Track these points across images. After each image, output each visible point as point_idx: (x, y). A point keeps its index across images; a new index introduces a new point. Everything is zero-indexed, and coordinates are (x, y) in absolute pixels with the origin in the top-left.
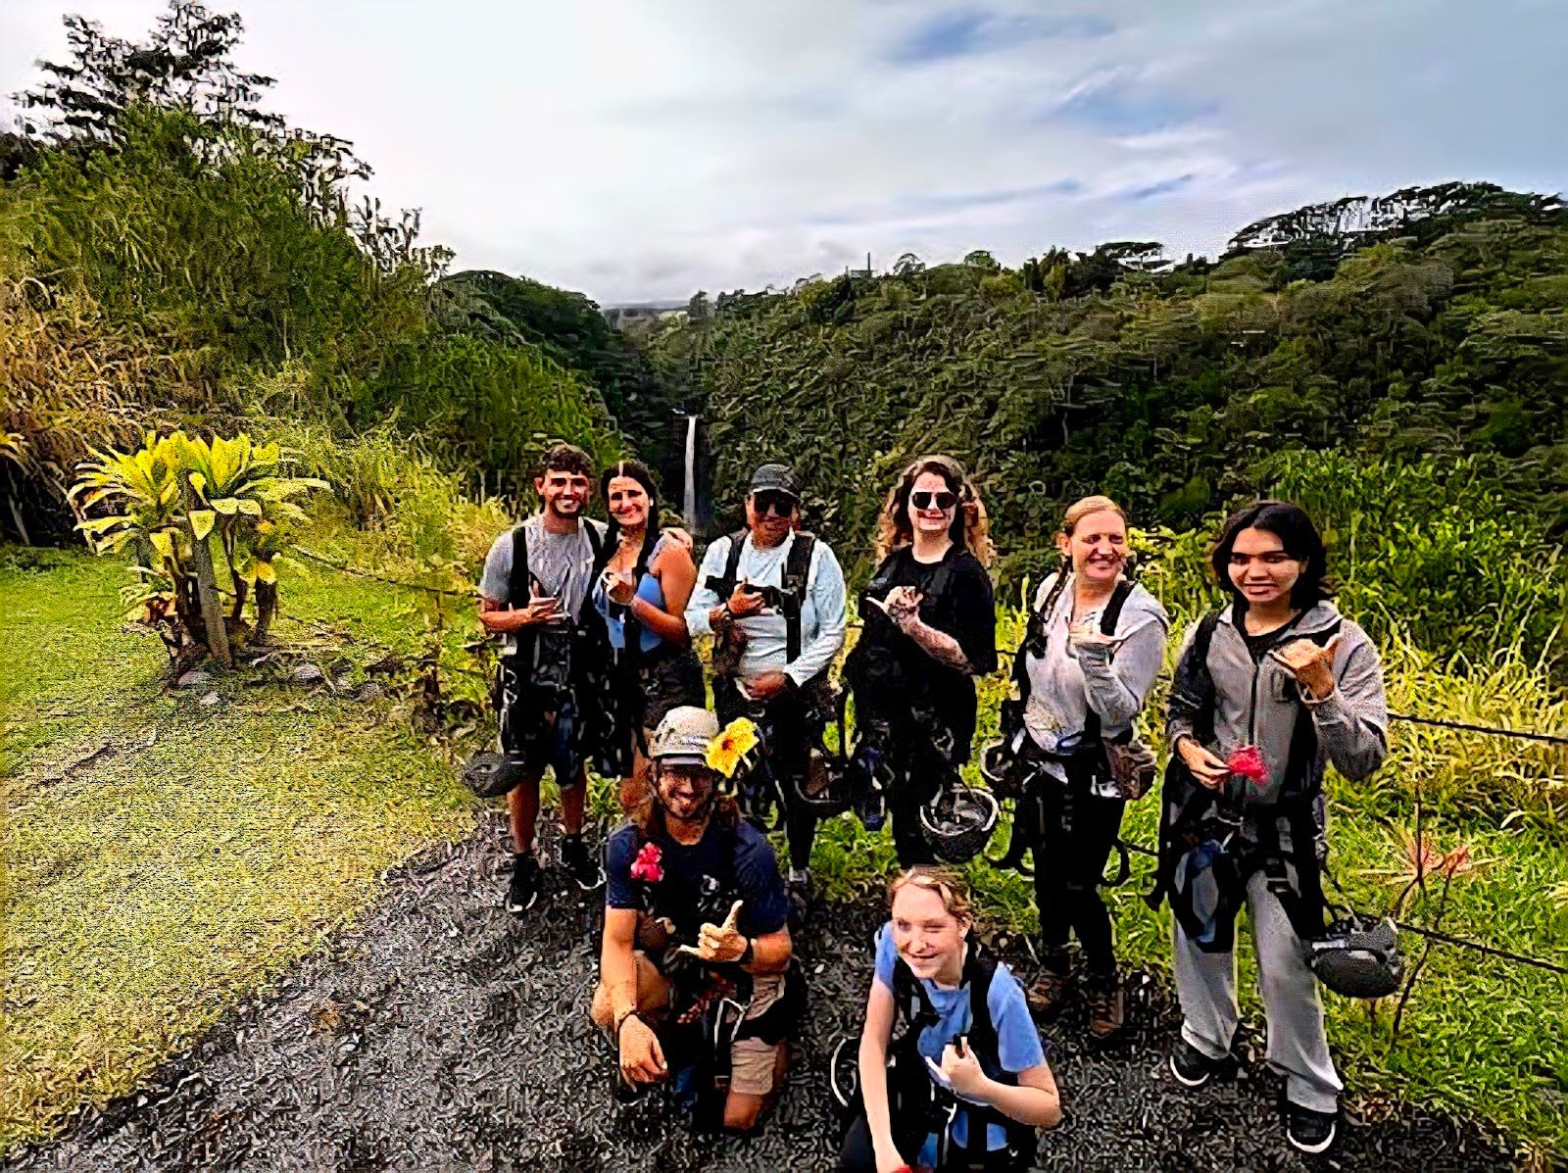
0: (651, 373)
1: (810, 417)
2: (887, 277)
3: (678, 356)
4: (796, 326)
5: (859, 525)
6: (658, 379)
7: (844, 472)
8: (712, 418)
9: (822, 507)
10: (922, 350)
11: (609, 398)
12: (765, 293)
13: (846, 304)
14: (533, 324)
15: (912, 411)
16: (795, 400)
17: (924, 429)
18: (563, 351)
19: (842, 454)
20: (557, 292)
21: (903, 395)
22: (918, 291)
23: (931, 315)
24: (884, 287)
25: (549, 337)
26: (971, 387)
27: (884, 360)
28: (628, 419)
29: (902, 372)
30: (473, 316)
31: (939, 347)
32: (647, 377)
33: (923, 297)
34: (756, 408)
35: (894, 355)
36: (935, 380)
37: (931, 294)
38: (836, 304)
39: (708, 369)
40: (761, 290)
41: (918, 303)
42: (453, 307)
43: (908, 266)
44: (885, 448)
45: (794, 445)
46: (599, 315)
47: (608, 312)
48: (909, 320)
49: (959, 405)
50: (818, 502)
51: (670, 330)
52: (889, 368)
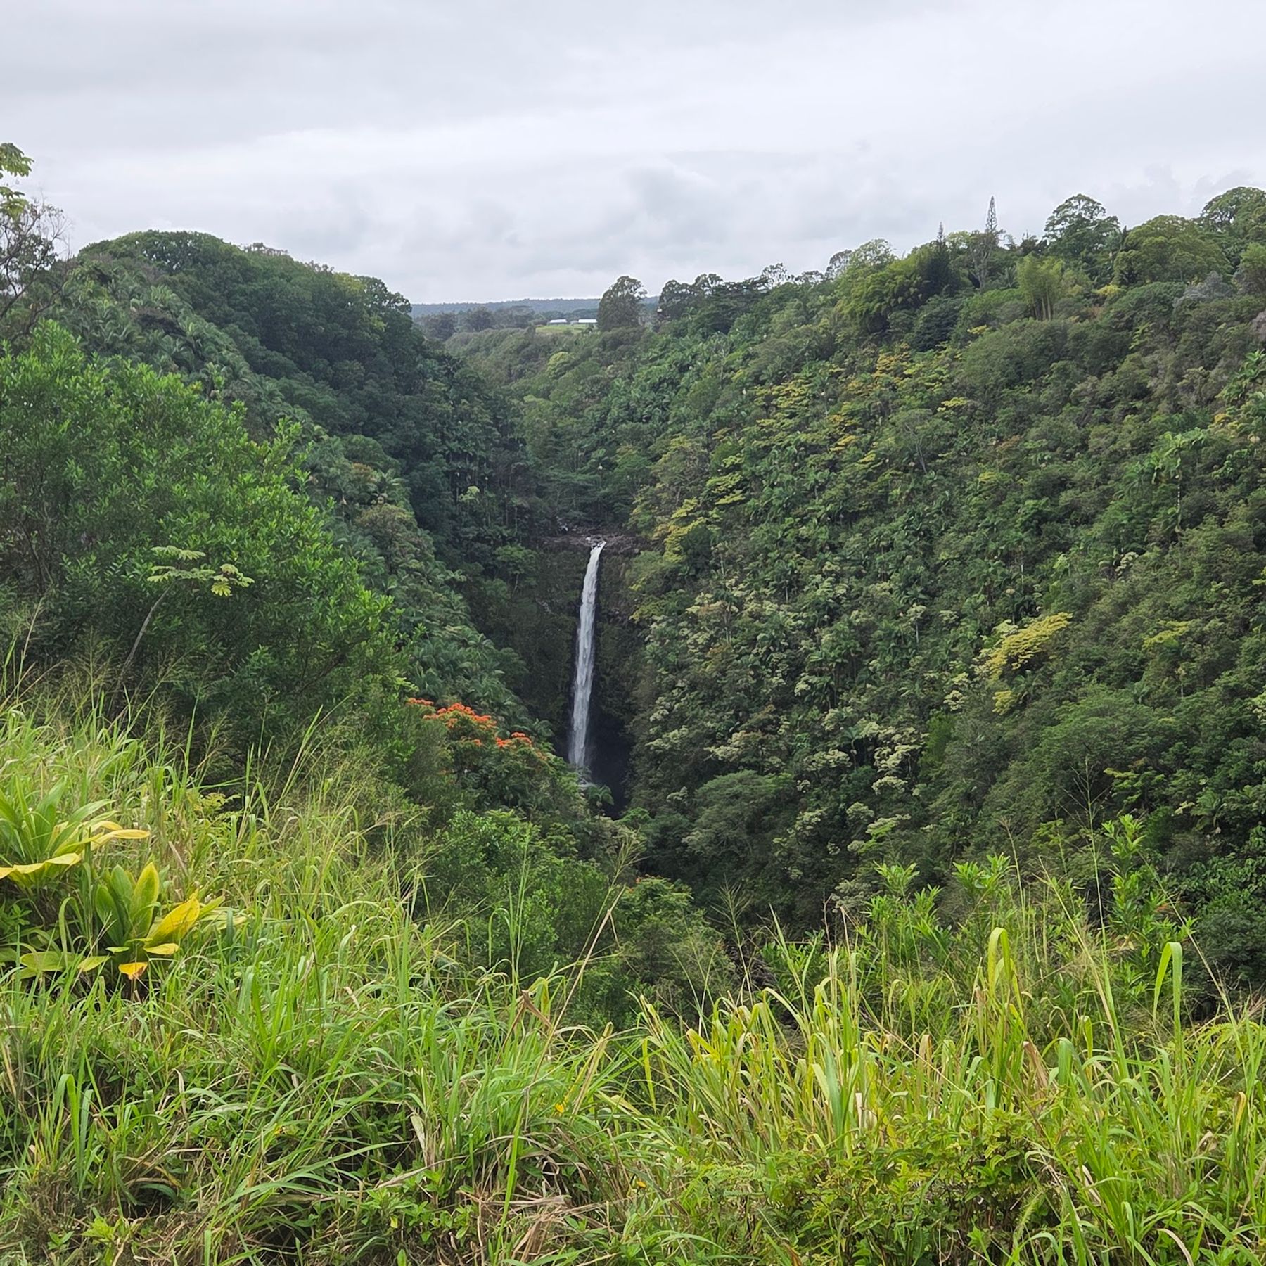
0: (512, 445)
1: (853, 541)
2: (1029, 247)
3: (576, 411)
4: (825, 351)
5: (962, 783)
6: (529, 456)
7: (927, 664)
8: (641, 541)
9: (875, 741)
10: (1107, 402)
11: (418, 497)
12: (764, 281)
13: (935, 305)
14: (270, 341)
15: (1083, 532)
16: (820, 506)
17: (1111, 570)
18: (327, 397)
19: (924, 622)
20: (326, 274)
21: (1065, 497)
22: (1099, 275)
23: (1130, 326)
24: (1021, 268)
25: (303, 366)
26: (1226, 482)
27: (1020, 423)
28: (456, 540)
29: (1061, 448)
30: (147, 322)
31: (1143, 393)
32: (506, 455)
33: (1111, 288)
34: (737, 519)
35: (1041, 410)
36: (1133, 467)
37: (1130, 279)
38: (912, 304)
39: (635, 437)
40: (757, 275)
41: (1099, 301)
42: (106, 303)
43: (1081, 222)
44: (1023, 611)
45: (816, 605)
46: (409, 323)
47: (430, 322)
48: (1079, 337)
49: (1194, 520)
50: (870, 728)
51: (557, 357)
52: (1033, 439)
